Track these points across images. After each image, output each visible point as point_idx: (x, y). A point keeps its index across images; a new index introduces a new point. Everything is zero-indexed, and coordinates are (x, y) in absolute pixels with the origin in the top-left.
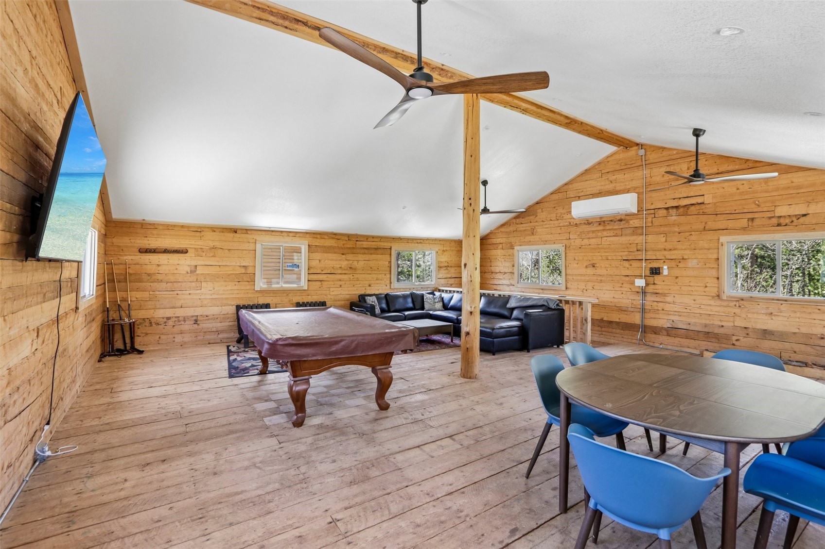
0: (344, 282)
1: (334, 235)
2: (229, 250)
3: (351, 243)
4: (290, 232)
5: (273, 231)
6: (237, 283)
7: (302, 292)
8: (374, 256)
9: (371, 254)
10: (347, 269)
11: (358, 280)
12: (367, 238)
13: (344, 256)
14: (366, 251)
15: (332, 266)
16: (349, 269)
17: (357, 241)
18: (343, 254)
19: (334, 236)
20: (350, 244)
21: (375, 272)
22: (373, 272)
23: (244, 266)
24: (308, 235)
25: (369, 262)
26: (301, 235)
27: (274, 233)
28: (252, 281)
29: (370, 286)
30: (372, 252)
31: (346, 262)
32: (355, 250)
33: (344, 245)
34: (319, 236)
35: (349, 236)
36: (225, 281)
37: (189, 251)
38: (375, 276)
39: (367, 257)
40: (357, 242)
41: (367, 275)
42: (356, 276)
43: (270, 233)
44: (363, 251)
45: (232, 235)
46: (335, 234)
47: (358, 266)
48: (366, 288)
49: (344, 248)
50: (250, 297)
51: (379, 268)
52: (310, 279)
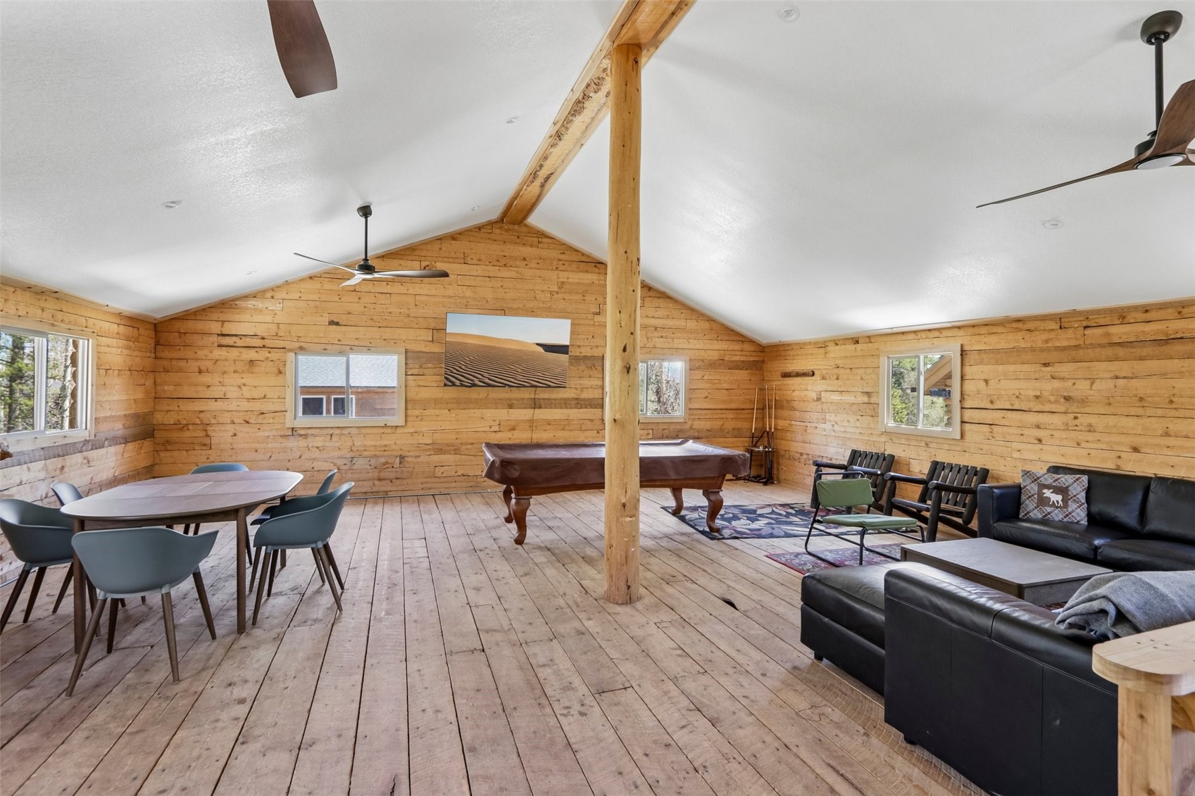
0: (1048, 433)
1: (1017, 323)
2: (851, 369)
3: (1070, 333)
4: (929, 330)
5: (903, 333)
6: (860, 418)
7: (950, 442)
8: (1154, 365)
9: (1141, 359)
10: (1056, 402)
11: (1091, 428)
12: (1122, 315)
13: (1049, 369)
14: (1121, 352)
15: (1017, 394)
16: (1062, 400)
17: (1086, 327)
18: (1046, 365)
19: (1020, 325)
20: (1065, 339)
21: (1159, 412)
22: (1149, 412)
23: (867, 393)
24: (961, 333)
25: (1134, 382)
26: (949, 333)
27: (904, 337)
28: (874, 415)
29: (1136, 450)
30: (1146, 351)
31: (1056, 384)
32: (1081, 352)
33: (1047, 341)
34: (983, 330)
35: (1061, 321)
36: (847, 414)
37: (816, 373)
38: (1158, 426)
39: (1124, 368)
40: (1088, 332)
41: (1124, 419)
42: (1084, 420)
43: (901, 337)
44: (1109, 352)
45: (853, 347)
46: (1018, 320)
47: (1091, 392)
48: (1123, 455)
49: (1049, 350)
50: (876, 442)
51: (1175, 399)
52: (966, 419)
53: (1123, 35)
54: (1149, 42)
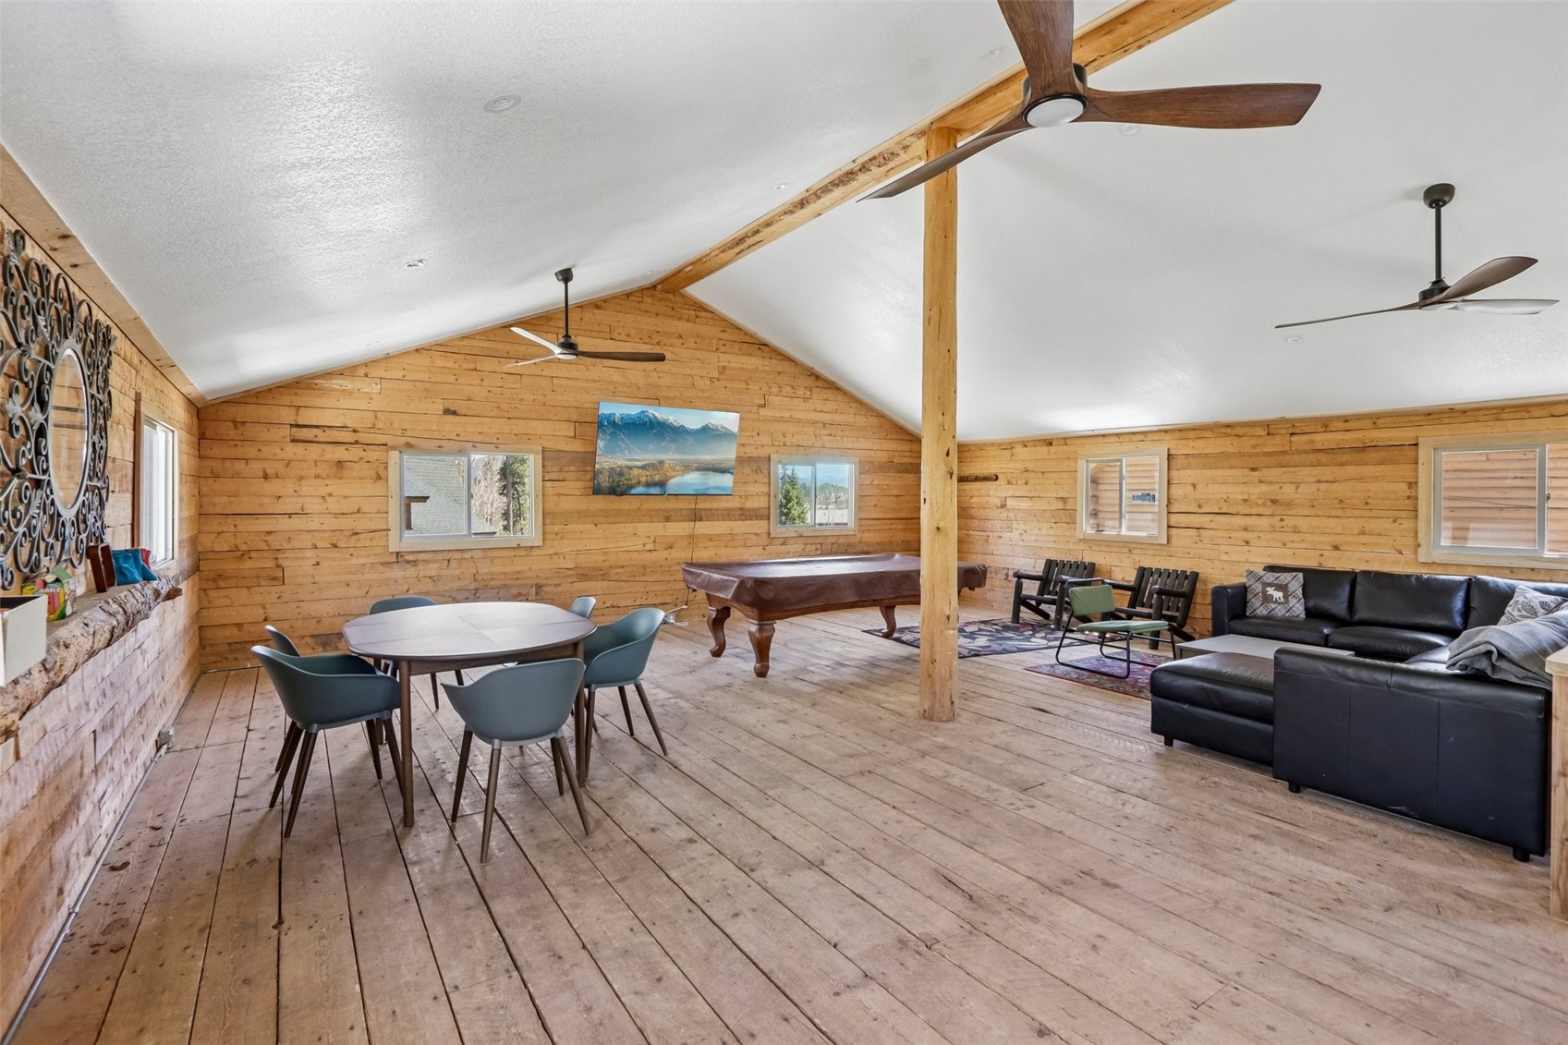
0: (1255, 534)
1: (1226, 429)
2: (1043, 473)
3: (1277, 440)
4: (1133, 433)
5: (1104, 436)
6: (1053, 525)
7: (1156, 547)
8: (1352, 470)
9: (1342, 464)
10: (1264, 505)
11: (1296, 530)
12: (1325, 423)
13: (1256, 473)
14: (1323, 458)
15: (1225, 498)
16: (1270, 503)
17: (1292, 434)
18: (1253, 469)
19: (1229, 430)
20: (1273, 445)
21: (1357, 513)
22: (1349, 513)
23: (1062, 498)
24: (1168, 436)
25: (1334, 486)
26: (1155, 437)
27: (1105, 440)
28: (1072, 521)
29: (1336, 548)
30: (1345, 458)
31: (1264, 488)
32: (1287, 458)
33: (1255, 447)
34: (1192, 434)
35: (1269, 427)
36: (1039, 521)
37: (999, 477)
38: (1355, 525)
39: (1326, 472)
40: (1294, 438)
41: (1326, 520)
42: (1289, 522)
43: (1100, 439)
44: (1313, 457)
45: (1046, 449)
46: (1228, 426)
47: (1297, 496)
48: (1325, 553)
49: (1257, 455)
50: (1072, 550)
51: (1369, 501)
52: (1172, 524)
53: (1409, 195)
54: (1431, 206)
